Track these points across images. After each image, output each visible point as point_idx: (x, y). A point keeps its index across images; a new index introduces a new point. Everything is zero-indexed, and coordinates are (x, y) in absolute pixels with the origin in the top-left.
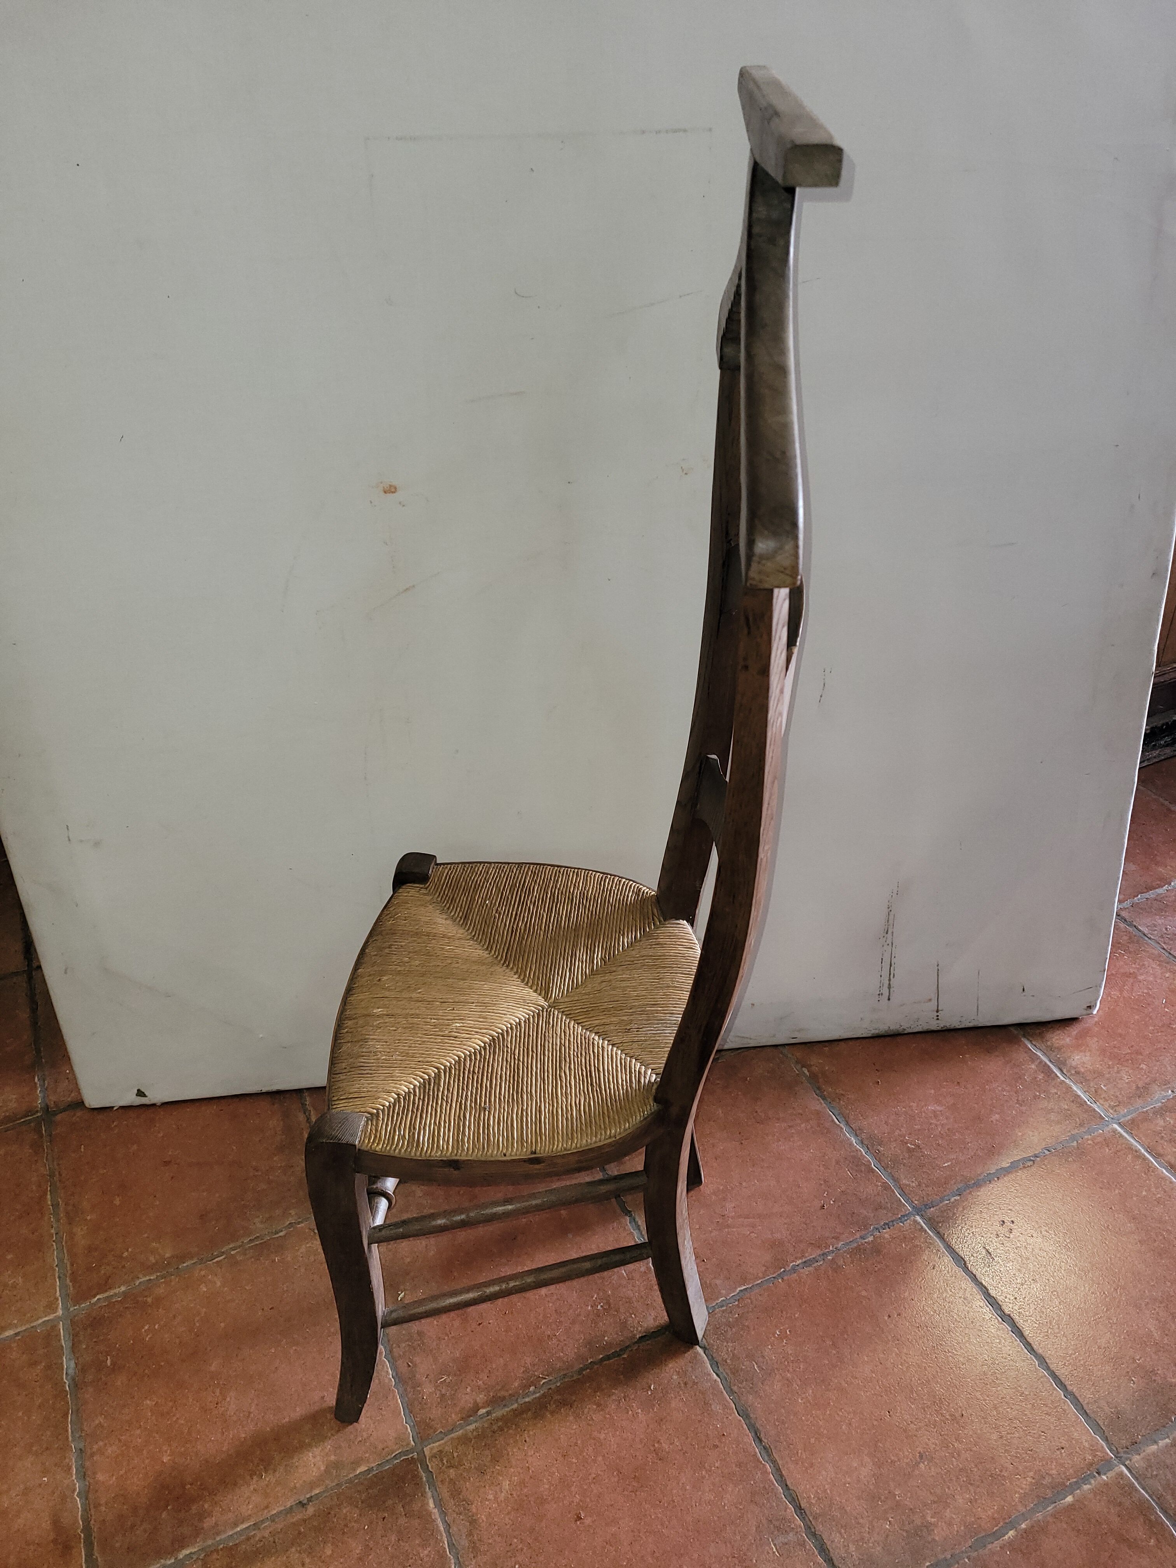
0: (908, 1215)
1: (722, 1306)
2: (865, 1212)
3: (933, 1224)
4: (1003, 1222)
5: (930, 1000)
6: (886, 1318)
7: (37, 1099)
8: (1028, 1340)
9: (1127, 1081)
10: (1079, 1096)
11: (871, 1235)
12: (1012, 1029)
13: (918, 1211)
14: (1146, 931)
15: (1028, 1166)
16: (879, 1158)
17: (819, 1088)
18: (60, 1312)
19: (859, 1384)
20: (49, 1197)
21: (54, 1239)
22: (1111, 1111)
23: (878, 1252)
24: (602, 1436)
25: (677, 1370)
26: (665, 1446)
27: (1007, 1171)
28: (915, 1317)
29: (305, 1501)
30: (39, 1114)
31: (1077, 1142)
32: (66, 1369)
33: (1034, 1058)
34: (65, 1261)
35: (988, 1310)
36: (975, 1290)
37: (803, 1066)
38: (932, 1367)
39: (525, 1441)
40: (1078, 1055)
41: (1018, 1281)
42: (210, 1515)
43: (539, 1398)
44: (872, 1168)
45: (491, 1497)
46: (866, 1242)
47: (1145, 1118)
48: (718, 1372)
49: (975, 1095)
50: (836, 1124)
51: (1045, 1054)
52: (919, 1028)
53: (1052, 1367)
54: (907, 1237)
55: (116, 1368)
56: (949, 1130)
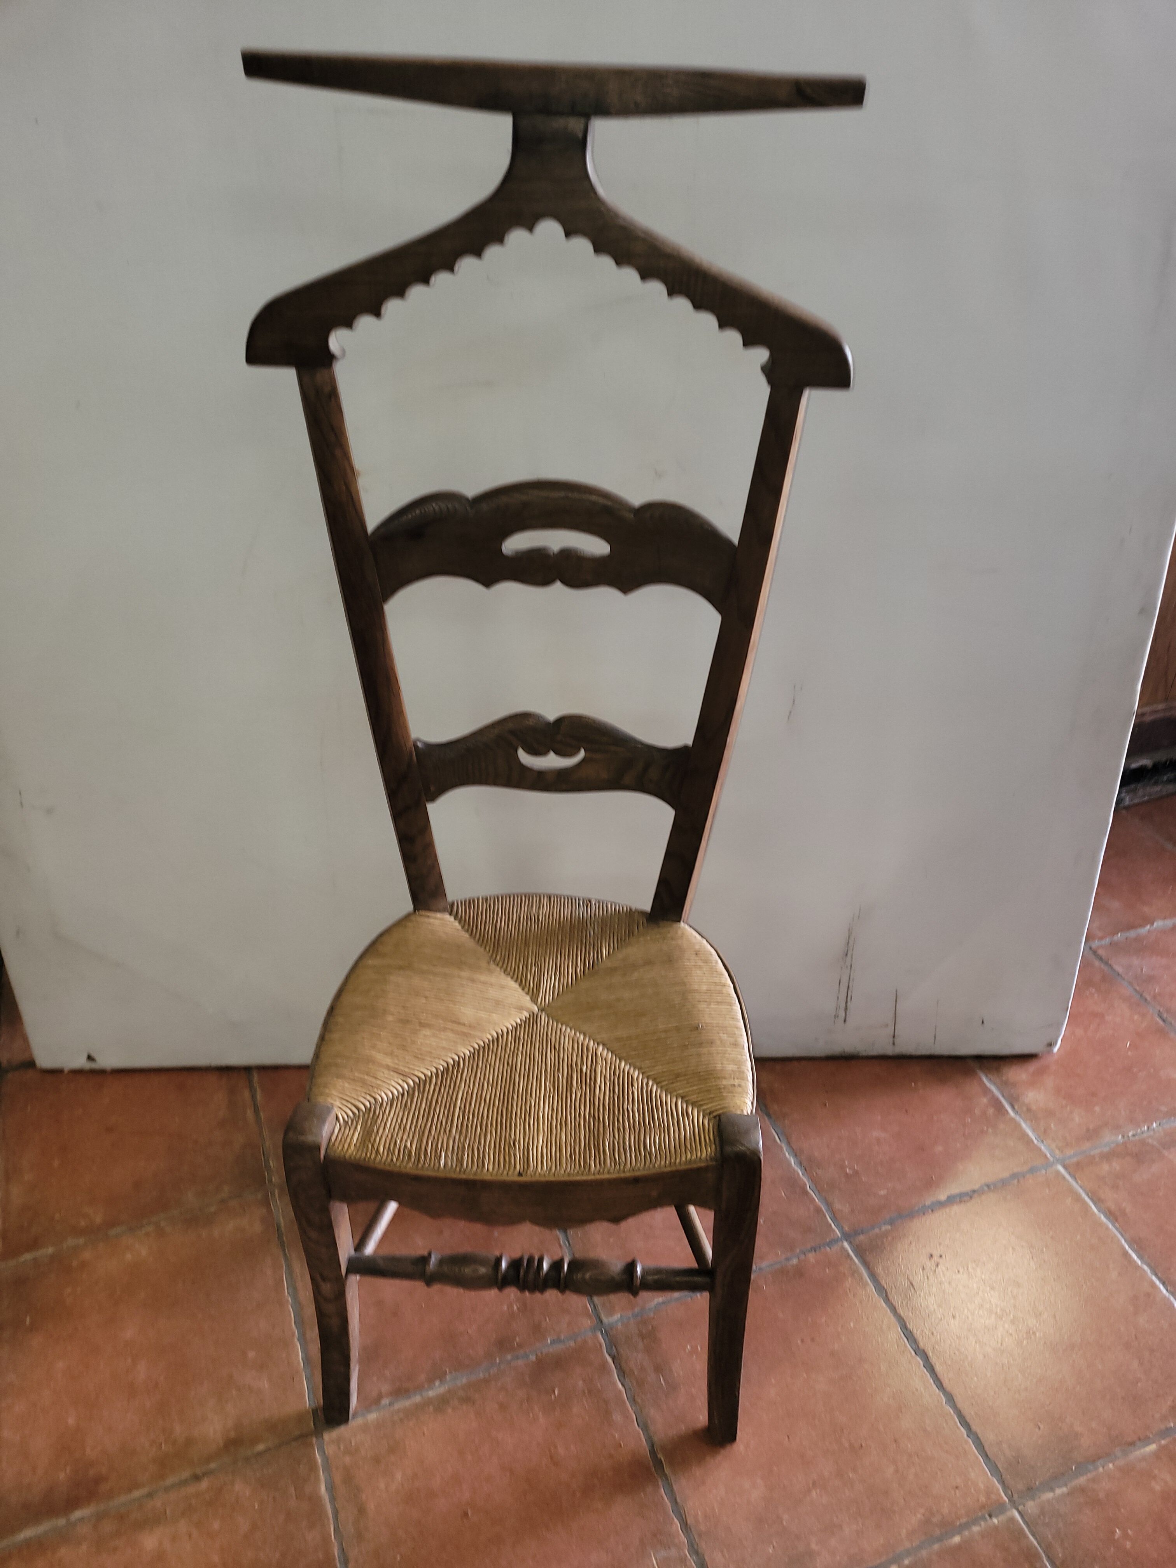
0: (836, 1240)
2: (794, 1234)
3: (860, 1251)
4: (931, 1255)
5: (887, 1025)
6: (799, 1342)
8: (939, 1376)
9: (1078, 1122)
10: (1027, 1134)
11: (796, 1258)
12: (968, 1060)
13: (847, 1236)
14: (1120, 970)
15: (965, 1201)
16: (816, 1182)
17: (766, 1107)
22: (1057, 1152)
23: (801, 1275)
24: (500, 1435)
25: (585, 1376)
27: (941, 1205)
28: (829, 1344)
31: (1018, 1181)
33: (986, 1091)
35: (903, 1342)
36: (895, 1322)
39: (424, 1434)
40: (1032, 1092)
41: (938, 1317)
43: (443, 1393)
44: (806, 1190)
45: (382, 1486)
46: (789, 1264)
47: (1091, 1161)
48: (624, 1382)
49: (921, 1124)
50: (776, 1142)
51: (998, 1088)
52: (874, 1053)
53: (960, 1405)
54: (832, 1263)
55: (34, 1328)
56: (889, 1158)
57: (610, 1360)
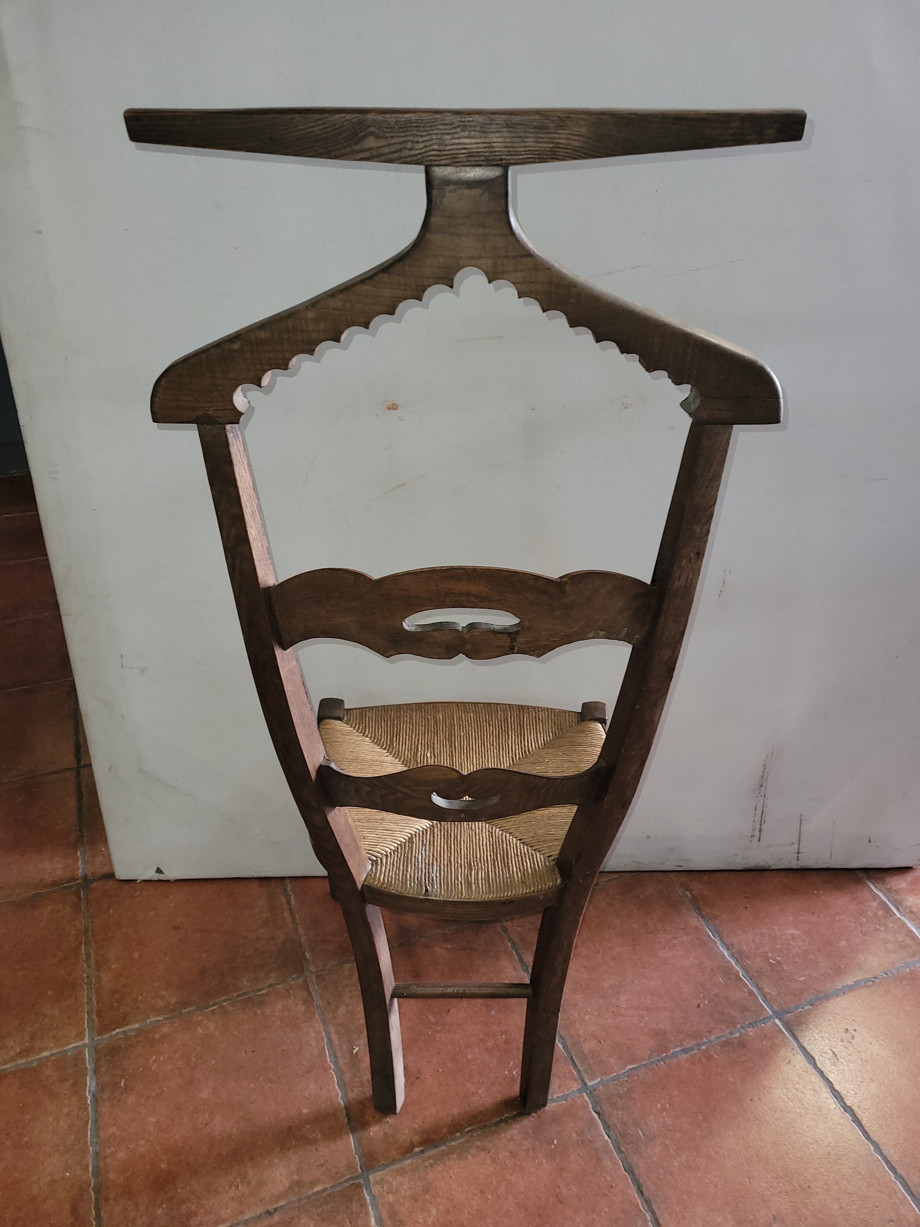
0: (768, 1018)
1: (614, 1080)
2: (734, 1013)
3: (789, 1026)
4: (847, 1030)
5: (793, 844)
6: (749, 1101)
7: (78, 868)
8: (866, 1129)
10: (912, 931)
11: (738, 1032)
12: (858, 872)
13: (778, 1015)
15: (869, 986)
16: (747, 970)
17: (699, 909)
18: (87, 1040)
19: (725, 1153)
20: (83, 947)
21: (85, 981)
23: (743, 1046)
24: (513, 1178)
25: (576, 1129)
26: (564, 1191)
27: (851, 988)
28: (773, 1102)
29: (272, 1211)
30: (79, 881)
31: (910, 969)
32: (89, 1087)
33: (875, 897)
34: (93, 1000)
35: (833, 1102)
36: (823, 1084)
37: (687, 890)
38: (786, 1145)
39: (451, 1177)
40: (912, 897)
41: (859, 1080)
42: (196, 1214)
43: (463, 1142)
44: (740, 978)
45: (421, 1220)
46: (733, 1037)
48: (609, 1134)
49: (826, 924)
50: (711, 938)
51: (884, 894)
52: (782, 867)
53: (885, 1153)
54: (768, 1036)
55: (128, 1089)
56: (804, 951)
57: (596, 1116)
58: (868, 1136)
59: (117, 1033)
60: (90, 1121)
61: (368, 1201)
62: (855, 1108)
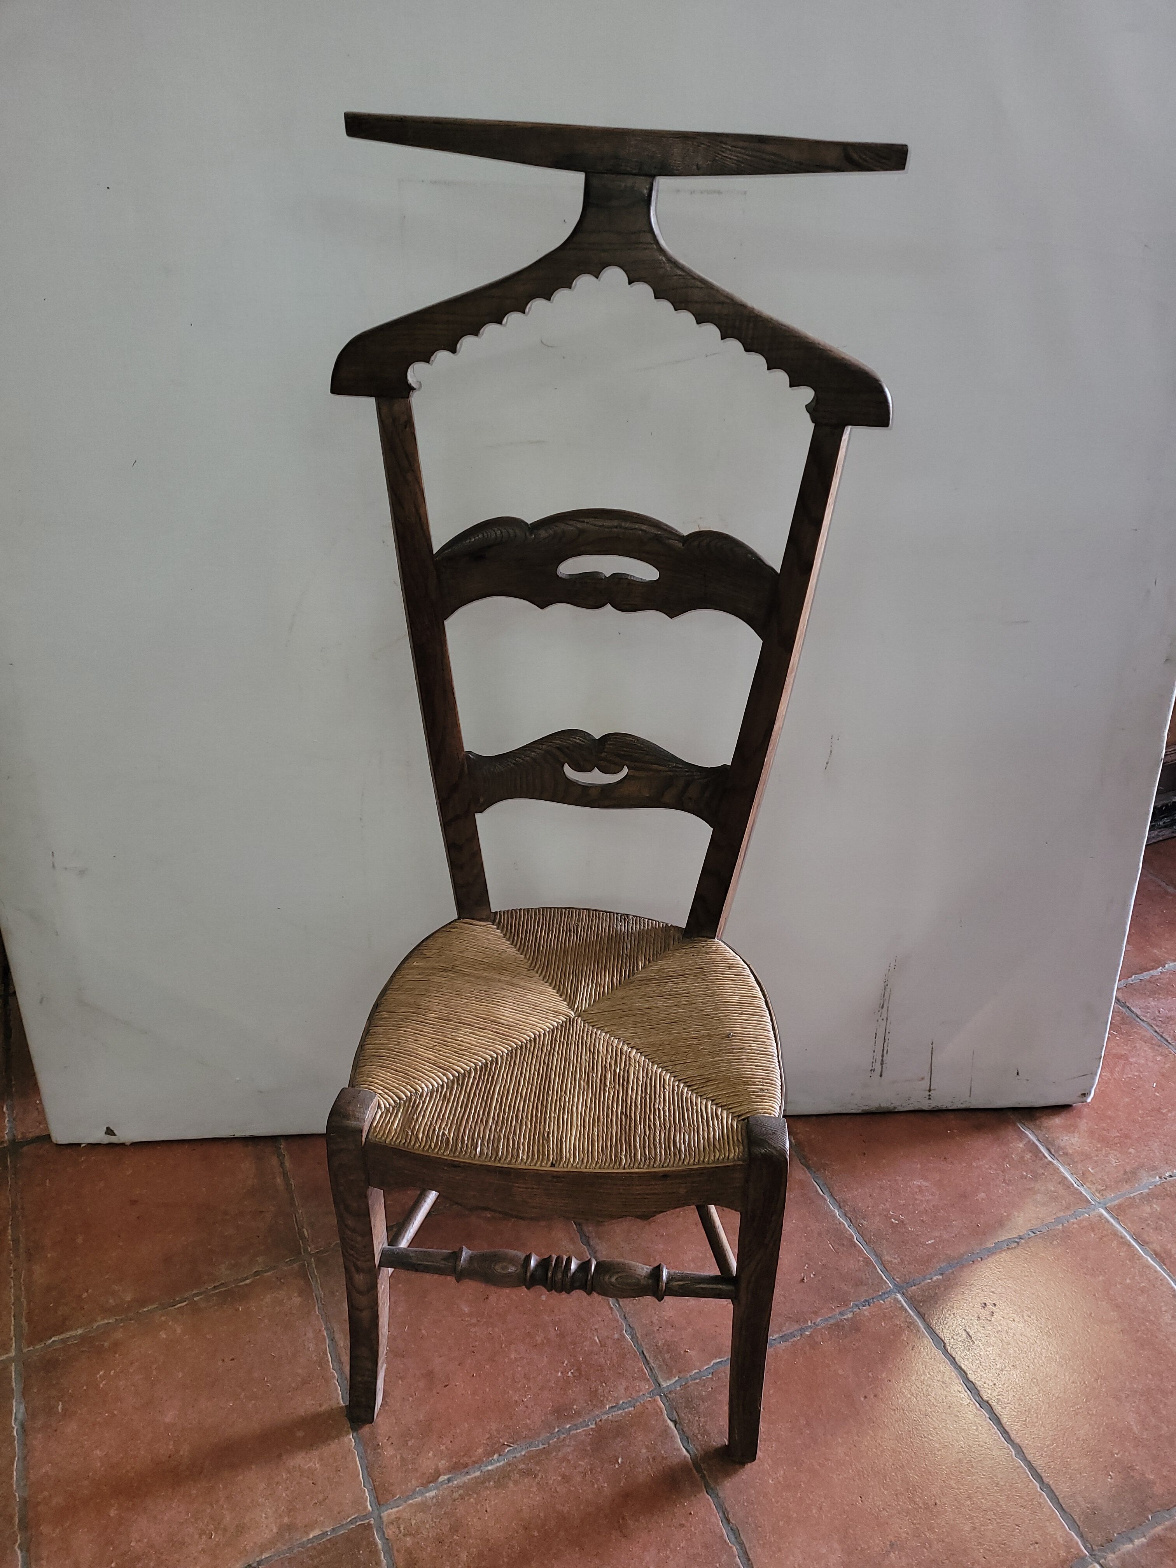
0: (888, 1293)
1: (695, 1379)
2: (845, 1288)
3: (914, 1303)
4: (985, 1304)
5: (923, 1079)
6: (862, 1399)
7: (5, 1128)
8: (1006, 1428)
9: (1115, 1165)
10: (1066, 1178)
11: (850, 1312)
12: (1006, 1112)
13: (899, 1289)
14: (1138, 1012)
15: (1012, 1248)
16: (862, 1232)
17: (802, 1157)
18: (13, 1353)
19: (831, 1466)
20: (10, 1231)
21: (12, 1276)
22: (1098, 1195)
23: (858, 1330)
25: (646, 1443)
27: (990, 1252)
28: (892, 1399)
30: (5, 1145)
31: (1063, 1225)
32: (15, 1413)
33: (1023, 1137)
34: (22, 1299)
35: (967, 1396)
36: (955, 1374)
38: (907, 1452)
39: (486, 1511)
40: (1067, 1136)
41: (998, 1367)
43: (503, 1466)
44: (854, 1242)
46: (844, 1319)
47: (1132, 1203)
48: (688, 1448)
49: (961, 1172)
50: (820, 1194)
51: (1035, 1134)
52: (910, 1108)
53: (1029, 1457)
54: (888, 1315)
55: (67, 1414)
56: (933, 1206)
57: (671, 1425)
58: (1009, 1436)
59: (53, 1341)
60: (17, 1459)
61: (380, 1546)
62: (994, 1404)
